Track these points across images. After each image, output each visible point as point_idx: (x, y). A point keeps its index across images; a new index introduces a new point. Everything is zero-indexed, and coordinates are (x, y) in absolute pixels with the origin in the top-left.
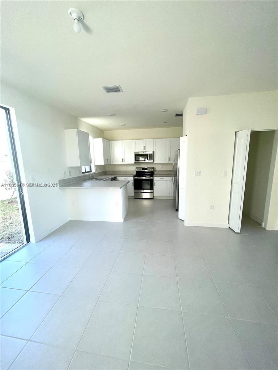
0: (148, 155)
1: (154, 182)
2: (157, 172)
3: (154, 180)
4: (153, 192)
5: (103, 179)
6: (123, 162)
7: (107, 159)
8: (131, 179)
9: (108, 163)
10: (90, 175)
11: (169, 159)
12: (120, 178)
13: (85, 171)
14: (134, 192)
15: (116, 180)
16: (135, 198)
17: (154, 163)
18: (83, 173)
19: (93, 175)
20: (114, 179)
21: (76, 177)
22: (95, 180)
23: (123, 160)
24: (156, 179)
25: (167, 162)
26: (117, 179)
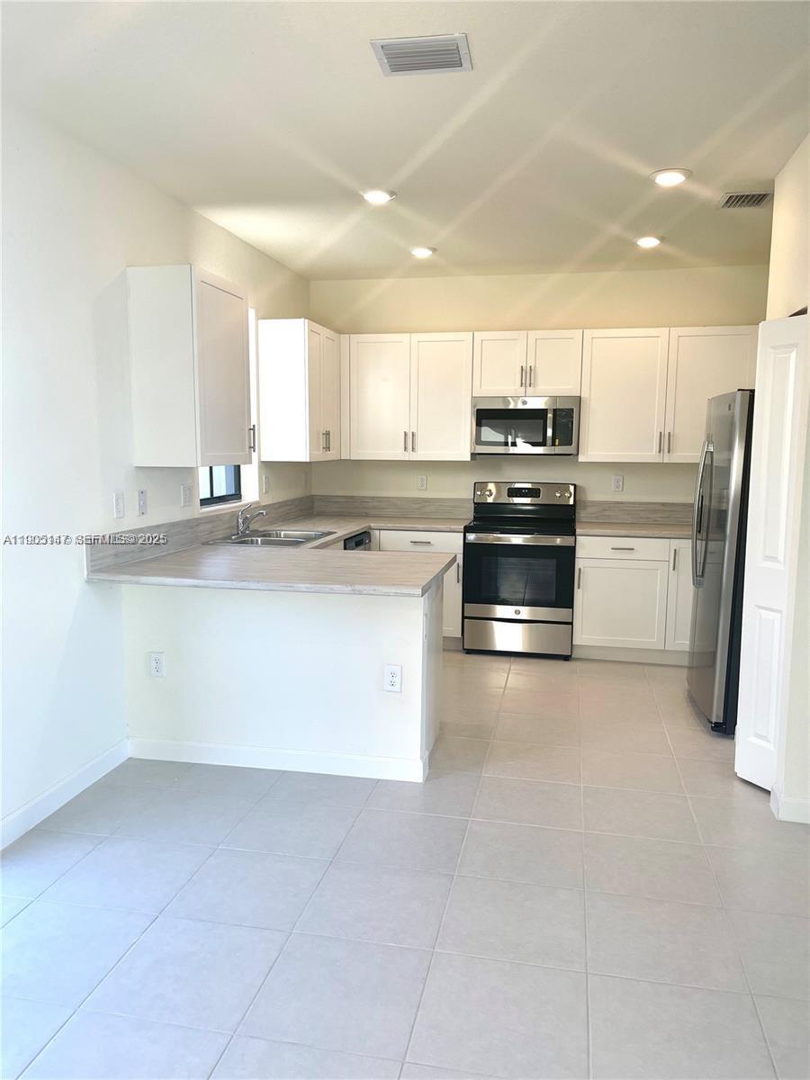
0: (550, 415)
1: (579, 564)
2: (590, 510)
3: (579, 553)
4: (571, 623)
5: (308, 539)
6: (405, 449)
7: (327, 434)
8: (451, 543)
9: (331, 455)
10: (234, 515)
11: (666, 442)
12: (390, 538)
13: (208, 496)
14: (464, 618)
15: (369, 550)
16: (469, 652)
17: (581, 459)
18: (204, 502)
19: (252, 513)
20: (359, 541)
21: (173, 525)
22: (264, 543)
23: (410, 440)
24: (591, 550)
25: (650, 455)
26: (373, 544)
